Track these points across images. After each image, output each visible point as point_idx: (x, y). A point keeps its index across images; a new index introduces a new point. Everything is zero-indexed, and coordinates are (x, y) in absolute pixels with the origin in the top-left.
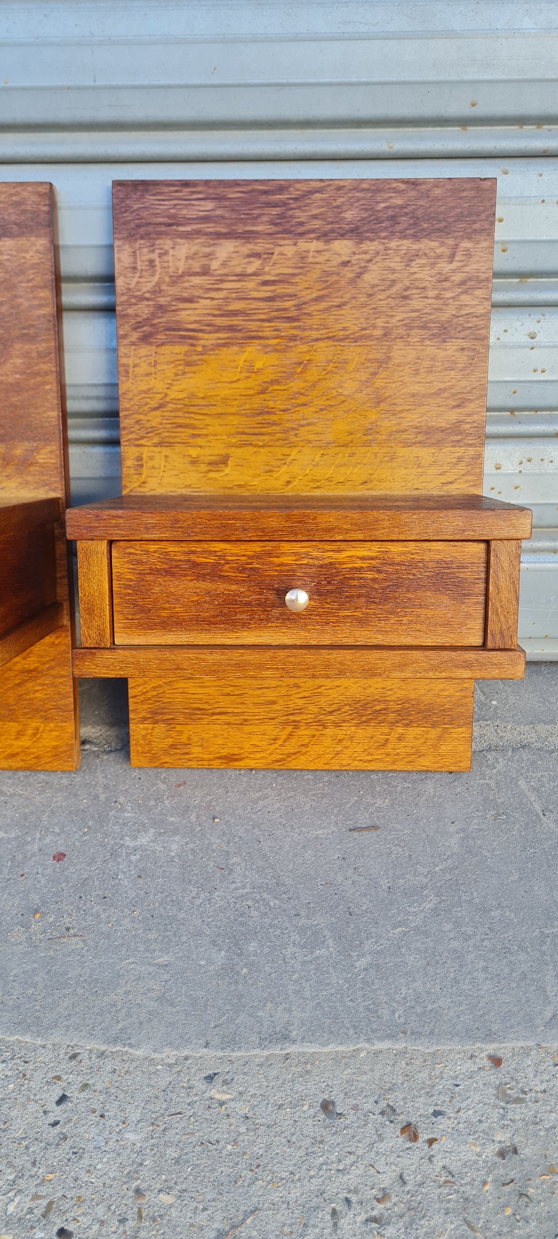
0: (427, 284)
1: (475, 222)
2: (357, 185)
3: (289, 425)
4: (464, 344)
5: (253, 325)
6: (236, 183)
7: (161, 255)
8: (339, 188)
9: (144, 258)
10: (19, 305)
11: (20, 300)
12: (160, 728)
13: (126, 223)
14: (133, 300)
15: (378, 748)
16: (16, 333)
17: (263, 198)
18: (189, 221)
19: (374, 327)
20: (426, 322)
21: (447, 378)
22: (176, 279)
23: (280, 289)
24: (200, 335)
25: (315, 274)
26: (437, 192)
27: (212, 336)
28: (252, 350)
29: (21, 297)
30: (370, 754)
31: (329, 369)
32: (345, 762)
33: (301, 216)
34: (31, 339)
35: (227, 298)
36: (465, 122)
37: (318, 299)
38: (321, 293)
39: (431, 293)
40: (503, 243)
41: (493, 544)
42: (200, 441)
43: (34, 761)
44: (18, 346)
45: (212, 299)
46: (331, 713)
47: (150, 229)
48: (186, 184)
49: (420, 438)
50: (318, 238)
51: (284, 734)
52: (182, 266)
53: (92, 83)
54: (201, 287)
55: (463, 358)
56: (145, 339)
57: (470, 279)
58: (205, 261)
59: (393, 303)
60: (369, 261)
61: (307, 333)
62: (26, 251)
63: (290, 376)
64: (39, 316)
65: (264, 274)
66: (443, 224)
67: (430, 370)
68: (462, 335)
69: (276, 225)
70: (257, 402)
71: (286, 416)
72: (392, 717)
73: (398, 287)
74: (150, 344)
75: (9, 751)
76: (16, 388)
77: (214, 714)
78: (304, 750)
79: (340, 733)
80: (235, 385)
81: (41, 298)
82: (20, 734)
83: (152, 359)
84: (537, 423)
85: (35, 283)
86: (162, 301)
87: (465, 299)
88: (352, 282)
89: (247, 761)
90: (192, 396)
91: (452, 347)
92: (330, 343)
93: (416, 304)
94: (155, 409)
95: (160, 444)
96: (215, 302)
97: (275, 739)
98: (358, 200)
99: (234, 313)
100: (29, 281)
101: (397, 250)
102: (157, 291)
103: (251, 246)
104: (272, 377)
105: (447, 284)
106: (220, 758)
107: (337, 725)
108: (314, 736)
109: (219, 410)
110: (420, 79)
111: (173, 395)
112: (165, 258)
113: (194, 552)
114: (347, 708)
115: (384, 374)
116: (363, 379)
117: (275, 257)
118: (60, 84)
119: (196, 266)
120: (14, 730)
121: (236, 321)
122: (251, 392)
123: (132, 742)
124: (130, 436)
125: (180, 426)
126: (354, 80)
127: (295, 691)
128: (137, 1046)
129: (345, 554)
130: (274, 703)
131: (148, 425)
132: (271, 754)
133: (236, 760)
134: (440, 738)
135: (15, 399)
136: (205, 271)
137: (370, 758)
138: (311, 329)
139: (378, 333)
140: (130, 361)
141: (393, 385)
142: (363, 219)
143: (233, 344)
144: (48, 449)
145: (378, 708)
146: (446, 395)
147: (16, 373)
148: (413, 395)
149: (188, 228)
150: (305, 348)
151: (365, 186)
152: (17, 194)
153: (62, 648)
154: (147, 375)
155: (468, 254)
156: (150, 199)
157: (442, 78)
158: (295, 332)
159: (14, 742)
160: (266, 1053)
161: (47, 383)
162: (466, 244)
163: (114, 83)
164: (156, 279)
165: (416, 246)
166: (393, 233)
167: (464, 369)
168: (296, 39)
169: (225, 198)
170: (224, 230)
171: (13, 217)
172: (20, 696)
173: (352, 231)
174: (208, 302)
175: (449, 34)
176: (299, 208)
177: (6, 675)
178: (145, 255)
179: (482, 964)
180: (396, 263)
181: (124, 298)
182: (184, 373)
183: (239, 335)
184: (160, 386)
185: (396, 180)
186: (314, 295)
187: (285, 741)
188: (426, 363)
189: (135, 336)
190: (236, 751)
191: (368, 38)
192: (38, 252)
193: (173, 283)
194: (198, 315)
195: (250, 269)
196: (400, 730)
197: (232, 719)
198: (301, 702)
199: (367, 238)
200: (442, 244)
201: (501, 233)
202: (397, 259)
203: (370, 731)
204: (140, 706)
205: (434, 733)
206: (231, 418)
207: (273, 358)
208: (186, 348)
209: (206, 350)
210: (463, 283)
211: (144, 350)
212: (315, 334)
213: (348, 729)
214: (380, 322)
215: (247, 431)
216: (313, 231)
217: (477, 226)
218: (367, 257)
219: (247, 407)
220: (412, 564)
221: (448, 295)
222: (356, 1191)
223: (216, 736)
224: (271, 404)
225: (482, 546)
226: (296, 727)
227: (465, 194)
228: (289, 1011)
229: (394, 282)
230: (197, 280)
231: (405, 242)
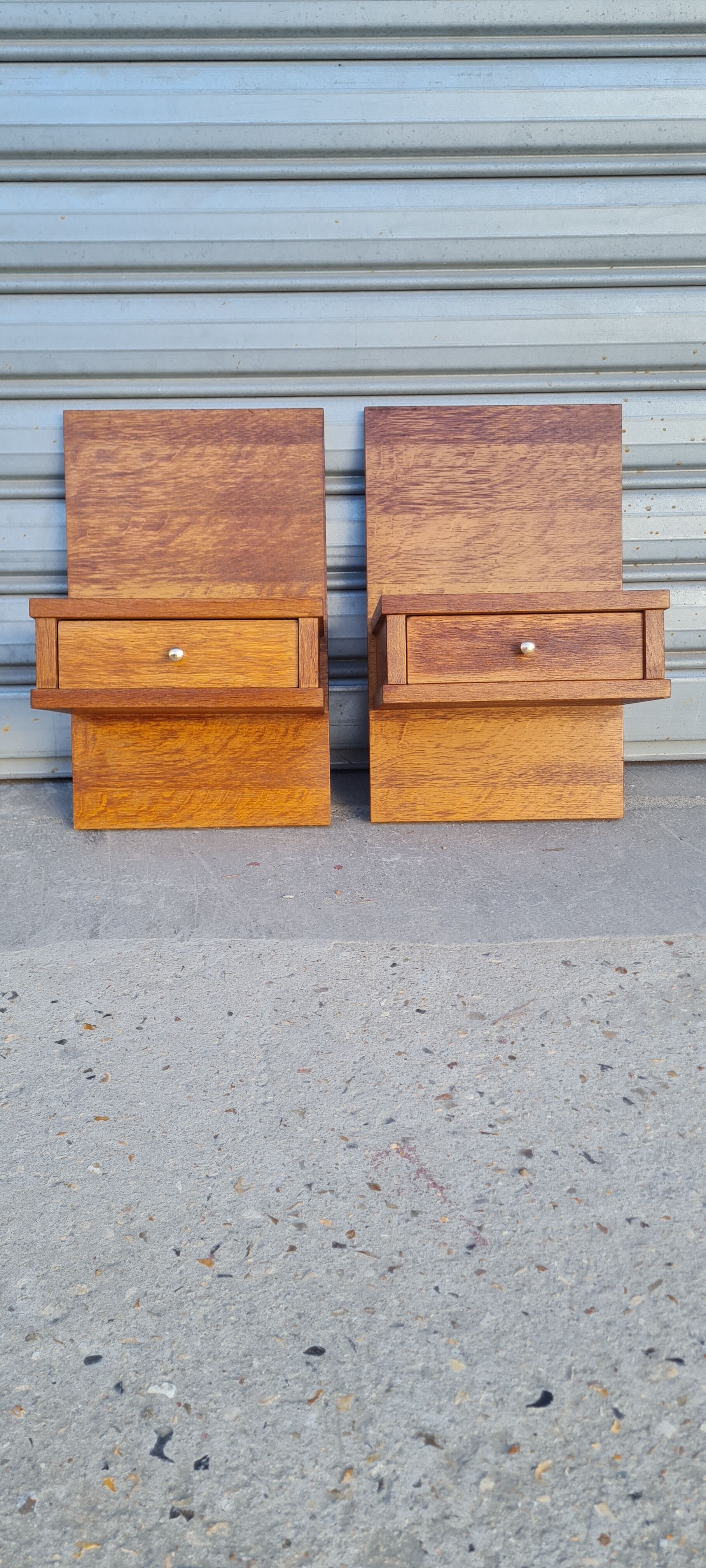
0: (578, 472)
1: (609, 432)
2: (530, 409)
3: (486, 567)
4: (606, 511)
5: (461, 500)
6: (449, 408)
7: (397, 455)
8: (518, 411)
9: (386, 457)
10: (301, 488)
11: (300, 485)
12: (393, 791)
13: (374, 434)
14: (378, 485)
15: (555, 802)
16: (297, 507)
17: (467, 418)
18: (416, 432)
19: (543, 500)
20: (579, 497)
21: (595, 534)
22: (407, 470)
23: (478, 476)
24: (425, 507)
25: (503, 465)
26: (583, 413)
27: (432, 507)
28: (459, 517)
29: (301, 483)
30: (549, 807)
31: (513, 528)
32: (531, 814)
33: (493, 429)
34: (307, 511)
35: (442, 482)
36: (597, 369)
37: (505, 482)
38: (507, 478)
39: (582, 478)
40: (627, 446)
41: (647, 612)
42: (423, 579)
43: (300, 818)
44: (297, 516)
45: (433, 483)
46: (520, 776)
47: (390, 438)
48: (415, 409)
49: (577, 575)
50: (504, 443)
51: (485, 794)
52: (412, 462)
53: (354, 346)
54: (425, 475)
55: (605, 521)
56: (386, 510)
57: (607, 468)
58: (427, 458)
59: (555, 484)
60: (538, 457)
61: (498, 505)
62: (306, 453)
63: (486, 534)
64: (313, 496)
65: (468, 466)
66: (587, 434)
67: (582, 529)
68: (603, 505)
69: (476, 434)
70: (463, 553)
71: (484, 561)
72: (564, 778)
73: (559, 473)
74: (389, 513)
75: (281, 811)
76: (295, 544)
77: (433, 779)
78: (500, 805)
79: (527, 791)
80: (447, 541)
81: (315, 484)
82: (289, 797)
83: (390, 524)
84: (654, 571)
85: (311, 474)
86: (398, 485)
87: (605, 481)
88: (528, 471)
89: (458, 815)
90: (418, 549)
91: (597, 513)
92: (514, 511)
93: (571, 485)
94: (392, 558)
95: (396, 582)
96: (435, 485)
97: (479, 797)
98: (531, 418)
99: (449, 493)
100: (306, 472)
101: (558, 450)
102: (394, 478)
103: (459, 448)
104: (474, 535)
105: (592, 472)
106: (438, 813)
107: (524, 785)
108: (507, 794)
109: (437, 558)
110: (569, 343)
111: (405, 547)
112: (401, 457)
113: (458, 622)
114: (532, 772)
115: (552, 531)
116: (537, 535)
117: (475, 455)
118: (332, 346)
119: (421, 462)
120: (285, 794)
121: (448, 498)
122: (459, 545)
123: (372, 803)
124: (375, 577)
125: (409, 569)
126: (527, 344)
127: (493, 759)
128: (434, 943)
129: (554, 622)
130: (477, 769)
131: (386, 569)
132: (476, 809)
133: (450, 814)
134: (600, 792)
135: (294, 552)
136: (428, 465)
137: (549, 810)
138: (500, 502)
139: (546, 504)
140: (375, 526)
141: (558, 539)
142: (534, 430)
143: (446, 513)
144: (317, 586)
145: (554, 771)
146: (594, 545)
147: (295, 534)
148: (572, 546)
149: (416, 437)
150: (496, 515)
151: (535, 409)
152: (301, 416)
153: (323, 731)
154: (387, 535)
155: (605, 452)
156: (390, 418)
157: (584, 342)
158: (489, 504)
159: (285, 804)
160: (519, 943)
161: (318, 541)
162: (603, 446)
163: (369, 346)
164: (394, 470)
165: (570, 448)
166: (554, 439)
167: (606, 527)
168: (490, 318)
169: (441, 418)
170: (440, 438)
171: (298, 431)
172: (290, 768)
173: (527, 438)
174: (429, 485)
175: (588, 316)
176: (491, 423)
177: (280, 753)
178: (387, 455)
179: (652, 904)
180: (557, 458)
181: (372, 483)
182: (412, 533)
183: (451, 507)
184: (395, 541)
185: (555, 405)
186: (502, 480)
187: (486, 798)
188: (580, 524)
189: (379, 508)
190: (450, 807)
191: (536, 318)
192: (313, 453)
193: (406, 473)
194: (423, 494)
195: (458, 463)
196: (571, 788)
197: (447, 783)
198: (497, 768)
199: (537, 443)
200: (588, 446)
201: (626, 439)
202: (558, 456)
203: (549, 789)
204: (378, 775)
205: (596, 789)
206: (446, 563)
207: (474, 522)
208: (414, 516)
209: (428, 517)
210: (603, 471)
211: (385, 518)
212: (504, 506)
213: (532, 788)
214: (547, 497)
215: (457, 572)
216: (500, 438)
217: (610, 434)
218: (537, 454)
219: (457, 555)
220: (595, 627)
221: (593, 479)
222: (593, 992)
223: (435, 796)
224: (473, 553)
225: (640, 615)
226: (494, 788)
227: (601, 414)
228: (529, 926)
229: (556, 471)
230: (422, 471)
231: (563, 445)
